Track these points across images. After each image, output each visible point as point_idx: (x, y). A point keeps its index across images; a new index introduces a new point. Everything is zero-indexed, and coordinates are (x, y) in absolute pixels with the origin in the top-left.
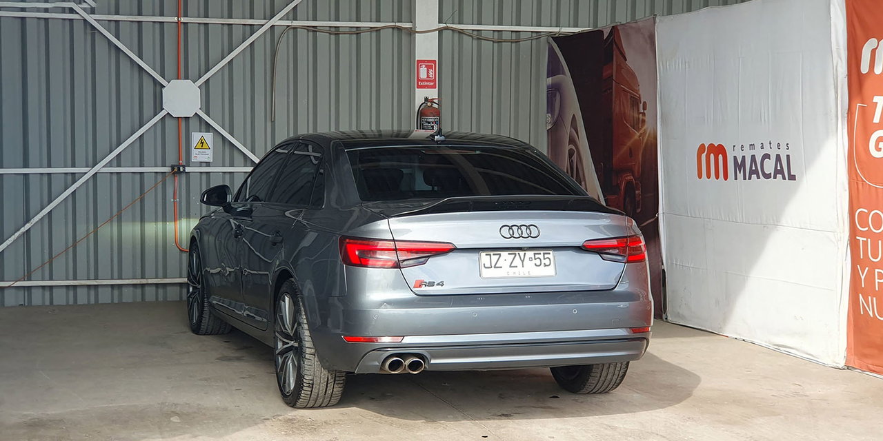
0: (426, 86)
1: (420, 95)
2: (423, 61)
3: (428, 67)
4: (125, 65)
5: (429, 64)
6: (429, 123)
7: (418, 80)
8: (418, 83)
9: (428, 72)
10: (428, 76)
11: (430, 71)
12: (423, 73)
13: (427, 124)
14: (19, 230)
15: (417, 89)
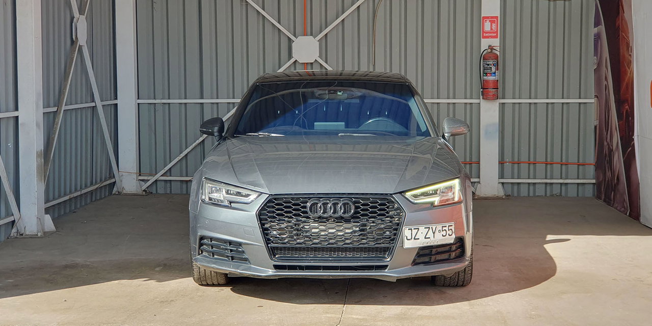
0: (490, 36)
1: (485, 44)
2: (488, 18)
3: (492, 22)
4: (268, 28)
5: (493, 19)
6: (488, 65)
7: (483, 32)
8: (483, 34)
9: (491, 26)
10: (491, 29)
11: (493, 25)
12: (487, 26)
13: (486, 66)
14: (195, 142)
15: (482, 39)
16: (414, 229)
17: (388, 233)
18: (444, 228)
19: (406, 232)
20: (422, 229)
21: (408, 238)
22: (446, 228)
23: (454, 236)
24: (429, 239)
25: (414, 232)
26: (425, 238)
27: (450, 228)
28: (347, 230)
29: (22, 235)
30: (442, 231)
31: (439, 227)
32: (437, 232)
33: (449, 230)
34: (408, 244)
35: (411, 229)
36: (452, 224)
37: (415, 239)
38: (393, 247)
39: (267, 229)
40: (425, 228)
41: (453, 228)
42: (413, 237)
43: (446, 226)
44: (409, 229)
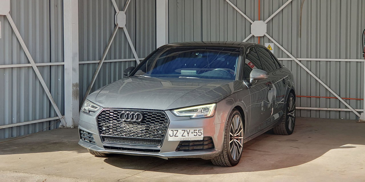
16: (175, 130)
17: (160, 132)
18: (195, 131)
19: (170, 132)
20: (180, 131)
21: (171, 135)
22: (197, 132)
23: (202, 136)
24: (185, 137)
25: (175, 132)
26: (182, 136)
27: (200, 131)
28: (139, 129)
29: (64, 127)
30: (194, 132)
31: (192, 130)
32: (190, 133)
33: (199, 132)
34: (170, 139)
35: (173, 131)
36: (202, 129)
37: (175, 136)
38: (163, 139)
39: (101, 126)
40: (182, 130)
41: (202, 131)
42: (174, 135)
43: (197, 130)
44: (171, 130)
